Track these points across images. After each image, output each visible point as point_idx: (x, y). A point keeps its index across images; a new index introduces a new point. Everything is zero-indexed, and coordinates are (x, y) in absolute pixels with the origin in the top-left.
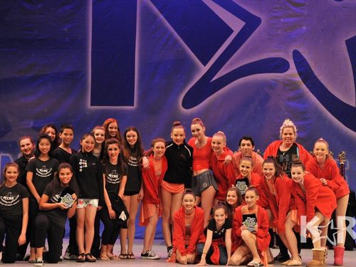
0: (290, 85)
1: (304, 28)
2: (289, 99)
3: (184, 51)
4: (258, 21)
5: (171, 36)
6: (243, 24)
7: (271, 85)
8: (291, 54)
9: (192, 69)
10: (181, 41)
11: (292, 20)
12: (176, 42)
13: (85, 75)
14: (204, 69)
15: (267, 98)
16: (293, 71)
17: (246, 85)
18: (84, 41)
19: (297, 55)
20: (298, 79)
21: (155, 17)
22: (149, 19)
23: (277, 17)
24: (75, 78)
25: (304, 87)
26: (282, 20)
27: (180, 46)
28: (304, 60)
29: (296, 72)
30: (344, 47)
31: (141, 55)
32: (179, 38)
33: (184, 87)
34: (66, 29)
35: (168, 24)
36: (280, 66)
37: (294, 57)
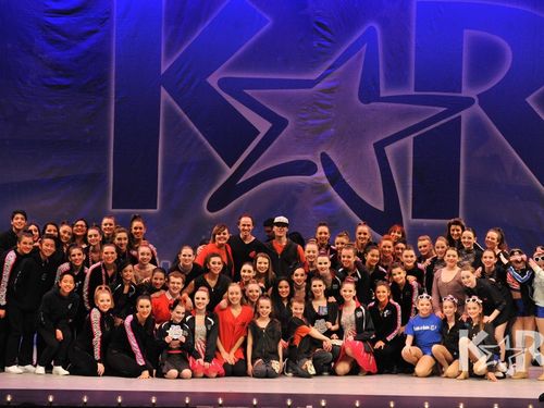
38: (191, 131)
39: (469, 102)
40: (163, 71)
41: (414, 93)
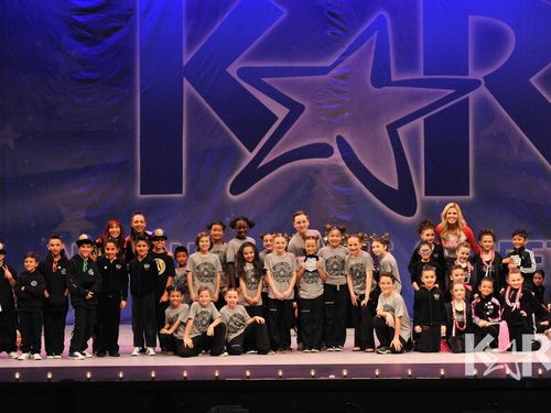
0: (334, 169)
1: (347, 114)
2: (334, 183)
3: (230, 138)
4: (301, 108)
5: (218, 124)
6: (287, 111)
7: (317, 170)
8: (335, 140)
9: (239, 156)
10: (227, 129)
11: (334, 106)
12: (222, 130)
13: (133, 165)
14: (251, 156)
15: (313, 182)
17: (292, 170)
18: (133, 131)
19: (340, 140)
21: (200, 106)
23: (320, 104)
24: (125, 168)
25: (348, 170)
26: (325, 106)
27: (227, 134)
28: (348, 145)
29: (340, 157)
31: (189, 144)
32: (225, 126)
33: (232, 173)
34: (114, 121)
35: (214, 113)
36: (325, 151)
38: (213, 119)
39: (475, 84)
40: (185, 63)
41: (423, 77)
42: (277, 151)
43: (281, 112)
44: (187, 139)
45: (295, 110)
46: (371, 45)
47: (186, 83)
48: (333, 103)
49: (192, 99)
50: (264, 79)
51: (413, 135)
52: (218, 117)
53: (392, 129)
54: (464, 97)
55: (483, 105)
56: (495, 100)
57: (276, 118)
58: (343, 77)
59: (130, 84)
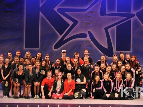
0: (87, 42)
1: (92, 24)
2: (87, 46)
3: (54, 31)
4: (77, 22)
5: (50, 26)
6: (73, 23)
7: (82, 42)
8: (88, 32)
9: (57, 37)
10: (53, 28)
12: (52, 28)
13: (23, 39)
14: (61, 37)
15: (80, 46)
16: (88, 37)
17: (74, 42)
19: (89, 32)
20: (90, 40)
21: (45, 21)
22: (43, 21)
23: (83, 21)
24: (20, 40)
25: (92, 42)
26: (85, 22)
27: (53, 30)
28: (92, 34)
29: (89, 38)
30: (104, 30)
31: (41, 33)
32: (53, 27)
34: (17, 24)
35: (49, 23)
36: (84, 36)
37: (89, 33)
42: (69, 36)
43: (71, 23)
44: (41, 31)
45: (75, 22)
46: (100, 2)
47: (41, 13)
48: (88, 20)
49: (42, 18)
50: (66, 13)
51: (113, 31)
52: (51, 24)
53: (106, 29)
54: (130, 19)
55: (136, 22)
56: (140, 21)
57: (69, 25)
58: (91, 12)
59: (22, 13)
